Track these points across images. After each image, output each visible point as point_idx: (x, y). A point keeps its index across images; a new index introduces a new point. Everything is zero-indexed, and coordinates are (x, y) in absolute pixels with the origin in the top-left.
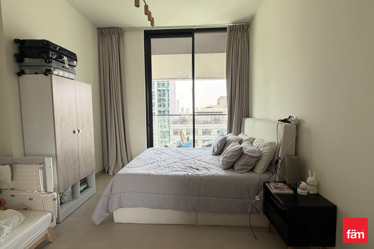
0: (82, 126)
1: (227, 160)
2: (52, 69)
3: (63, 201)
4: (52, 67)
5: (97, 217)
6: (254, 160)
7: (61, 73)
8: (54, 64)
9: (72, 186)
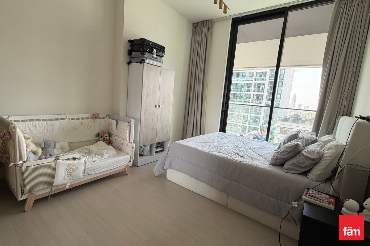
0: (163, 102)
1: (278, 155)
2: (145, 59)
3: (143, 154)
4: (144, 57)
5: (156, 170)
6: (309, 162)
7: (151, 62)
8: (147, 55)
9: (150, 145)
